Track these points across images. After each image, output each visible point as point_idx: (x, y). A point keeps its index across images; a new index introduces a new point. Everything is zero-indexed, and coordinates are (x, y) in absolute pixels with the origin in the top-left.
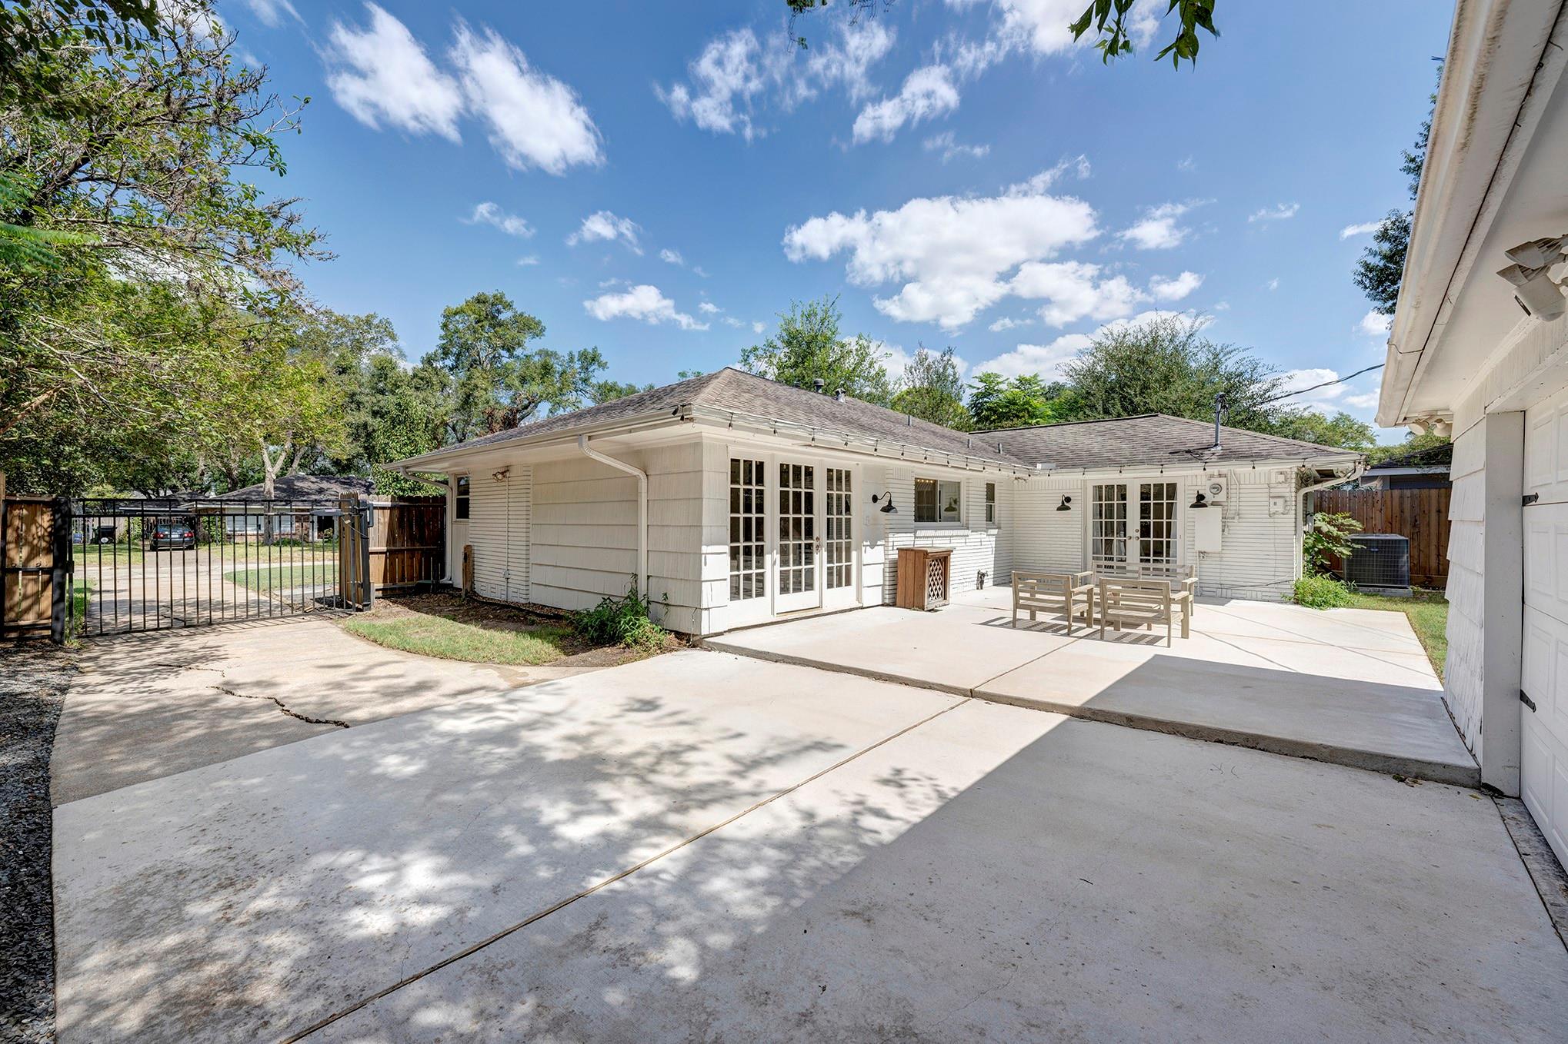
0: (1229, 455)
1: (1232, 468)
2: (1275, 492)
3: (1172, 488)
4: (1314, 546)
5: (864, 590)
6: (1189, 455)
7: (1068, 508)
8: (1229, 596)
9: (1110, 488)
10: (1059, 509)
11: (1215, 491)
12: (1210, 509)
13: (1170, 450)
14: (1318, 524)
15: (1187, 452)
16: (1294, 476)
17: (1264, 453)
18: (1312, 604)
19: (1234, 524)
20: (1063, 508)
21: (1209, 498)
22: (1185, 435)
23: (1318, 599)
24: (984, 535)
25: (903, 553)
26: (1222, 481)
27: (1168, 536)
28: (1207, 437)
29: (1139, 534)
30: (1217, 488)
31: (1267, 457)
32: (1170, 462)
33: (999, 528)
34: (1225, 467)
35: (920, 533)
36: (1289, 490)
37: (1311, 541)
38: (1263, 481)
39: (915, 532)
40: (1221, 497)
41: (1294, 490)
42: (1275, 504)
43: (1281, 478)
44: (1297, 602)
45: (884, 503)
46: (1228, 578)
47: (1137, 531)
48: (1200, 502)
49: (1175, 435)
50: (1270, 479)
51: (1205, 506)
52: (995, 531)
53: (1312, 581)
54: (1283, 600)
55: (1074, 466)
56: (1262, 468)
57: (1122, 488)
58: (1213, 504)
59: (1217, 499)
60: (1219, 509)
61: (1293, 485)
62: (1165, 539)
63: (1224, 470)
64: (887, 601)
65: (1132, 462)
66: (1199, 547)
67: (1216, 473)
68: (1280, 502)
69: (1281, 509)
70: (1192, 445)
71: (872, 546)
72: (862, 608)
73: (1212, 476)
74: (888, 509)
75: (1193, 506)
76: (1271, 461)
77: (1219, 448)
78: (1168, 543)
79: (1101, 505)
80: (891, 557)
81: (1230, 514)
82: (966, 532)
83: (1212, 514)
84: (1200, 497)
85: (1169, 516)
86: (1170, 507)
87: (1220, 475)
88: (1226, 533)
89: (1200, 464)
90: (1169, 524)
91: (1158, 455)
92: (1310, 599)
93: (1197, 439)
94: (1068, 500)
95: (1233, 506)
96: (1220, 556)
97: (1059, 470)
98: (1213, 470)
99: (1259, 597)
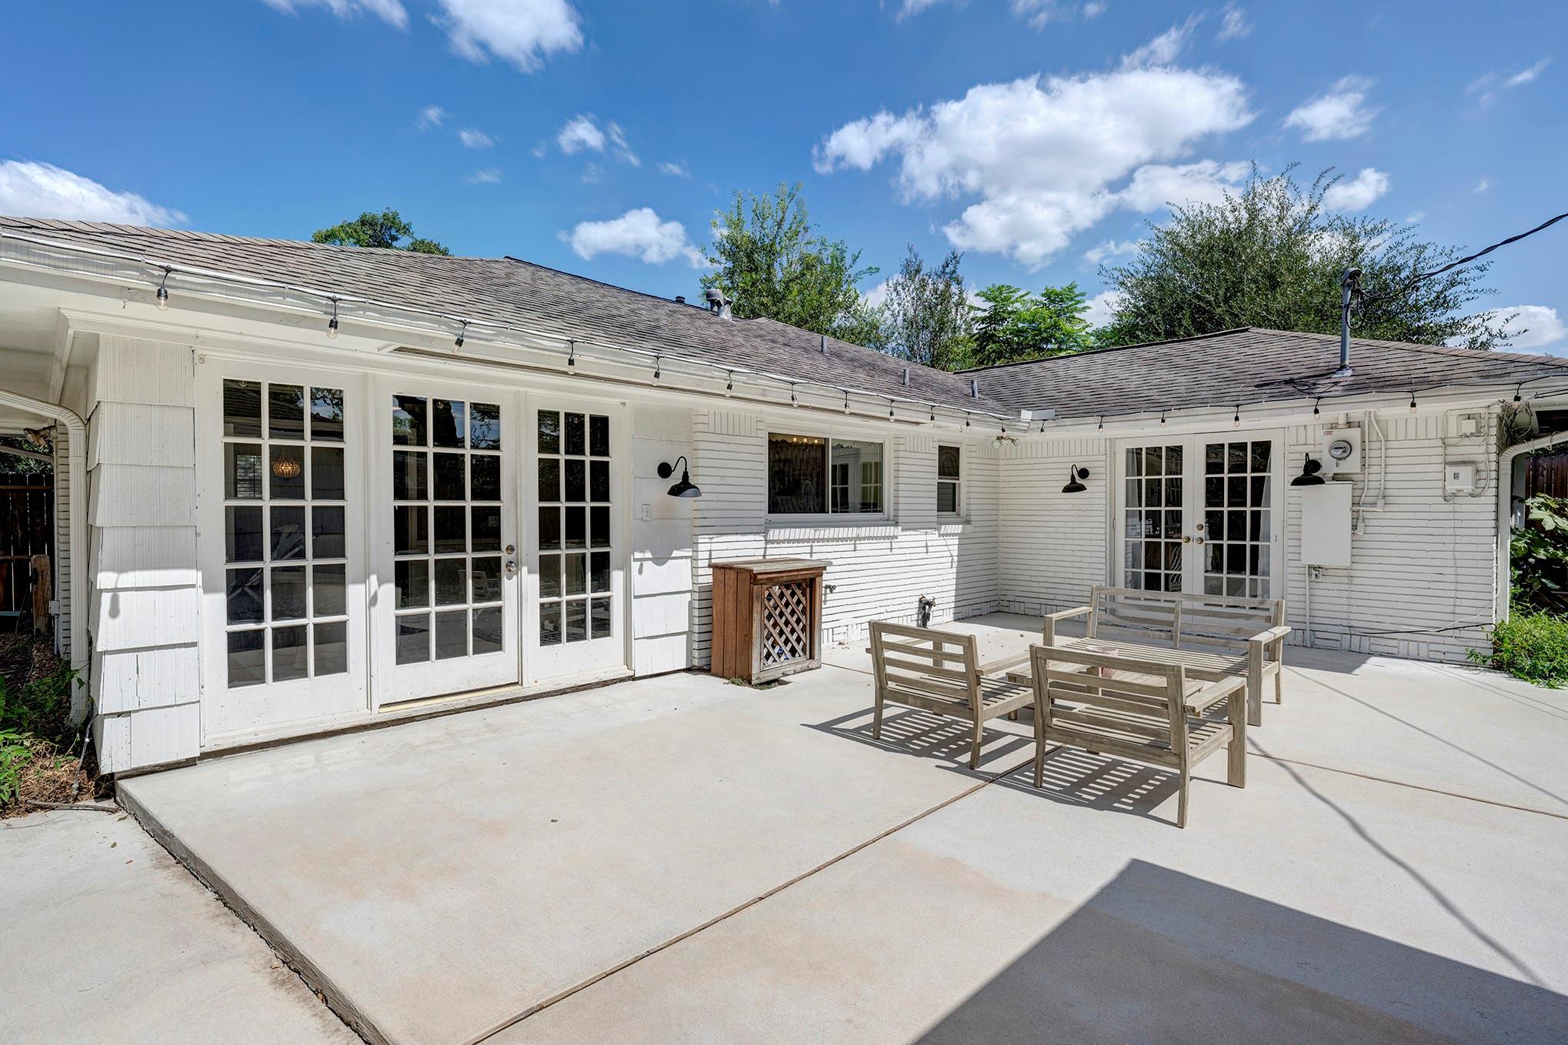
0: (1362, 385)
1: (1372, 408)
2: (1455, 453)
3: (1263, 450)
4: (1529, 554)
5: (636, 646)
6: (1290, 388)
7: (1082, 488)
8: (1365, 649)
9: (1154, 452)
10: (1067, 490)
11: (1338, 453)
12: (1329, 487)
13: (1257, 381)
14: (1535, 514)
15: (1287, 382)
16: (1494, 422)
17: (1435, 377)
18: (1532, 674)
19: (1377, 517)
20: (1073, 487)
21: (1328, 467)
22: (1289, 355)
23: (1544, 665)
24: (933, 536)
25: (720, 573)
26: (1354, 435)
27: (1255, 536)
28: (1328, 357)
29: (1202, 534)
30: (1344, 448)
31: (1439, 384)
32: (1254, 400)
33: (968, 522)
34: (1359, 408)
35: (774, 534)
36: (1484, 449)
37: (1521, 544)
38: (1432, 434)
39: (766, 532)
40: (1352, 465)
41: (1493, 449)
42: (1456, 476)
43: (1470, 426)
44: (1498, 667)
45: (676, 479)
46: (1364, 618)
47: (1200, 527)
48: (1310, 474)
49: (1272, 357)
50: (1445, 428)
51: (1320, 481)
52: (958, 529)
53: (1527, 624)
54: (1473, 660)
55: (1088, 414)
56: (1433, 408)
57: (1176, 452)
58: (1336, 478)
59: (1344, 468)
60: (1345, 488)
61: (1493, 440)
62: (1248, 543)
63: (1358, 412)
64: (696, 663)
65: (1186, 403)
66: (1309, 559)
67: (1342, 421)
68: (1466, 472)
69: (1468, 488)
70: (1295, 371)
71: (660, 560)
72: (633, 678)
73: (1334, 426)
74: (683, 488)
75: (1297, 482)
76: (1449, 390)
77: (1349, 373)
78: (1255, 549)
79: (1140, 481)
80: (701, 580)
81: (1369, 494)
82: (890, 531)
83: (1334, 497)
84: (1312, 466)
85: (1257, 501)
86: (1259, 484)
87: (1349, 424)
88: (1360, 532)
89: (1308, 402)
90: (1256, 516)
91: (1234, 390)
92: (1527, 663)
93: (1308, 362)
94: (1084, 473)
95: (1374, 480)
96: (1350, 575)
97: (1061, 422)
98: (1335, 412)
99: (1423, 654)
